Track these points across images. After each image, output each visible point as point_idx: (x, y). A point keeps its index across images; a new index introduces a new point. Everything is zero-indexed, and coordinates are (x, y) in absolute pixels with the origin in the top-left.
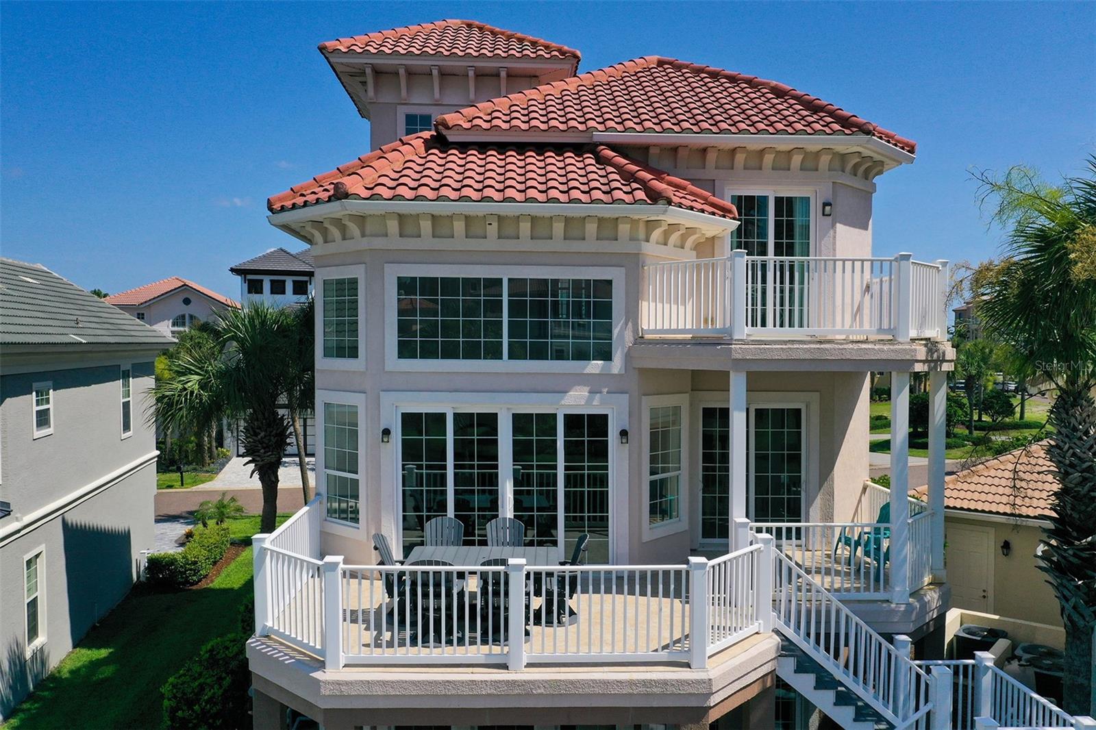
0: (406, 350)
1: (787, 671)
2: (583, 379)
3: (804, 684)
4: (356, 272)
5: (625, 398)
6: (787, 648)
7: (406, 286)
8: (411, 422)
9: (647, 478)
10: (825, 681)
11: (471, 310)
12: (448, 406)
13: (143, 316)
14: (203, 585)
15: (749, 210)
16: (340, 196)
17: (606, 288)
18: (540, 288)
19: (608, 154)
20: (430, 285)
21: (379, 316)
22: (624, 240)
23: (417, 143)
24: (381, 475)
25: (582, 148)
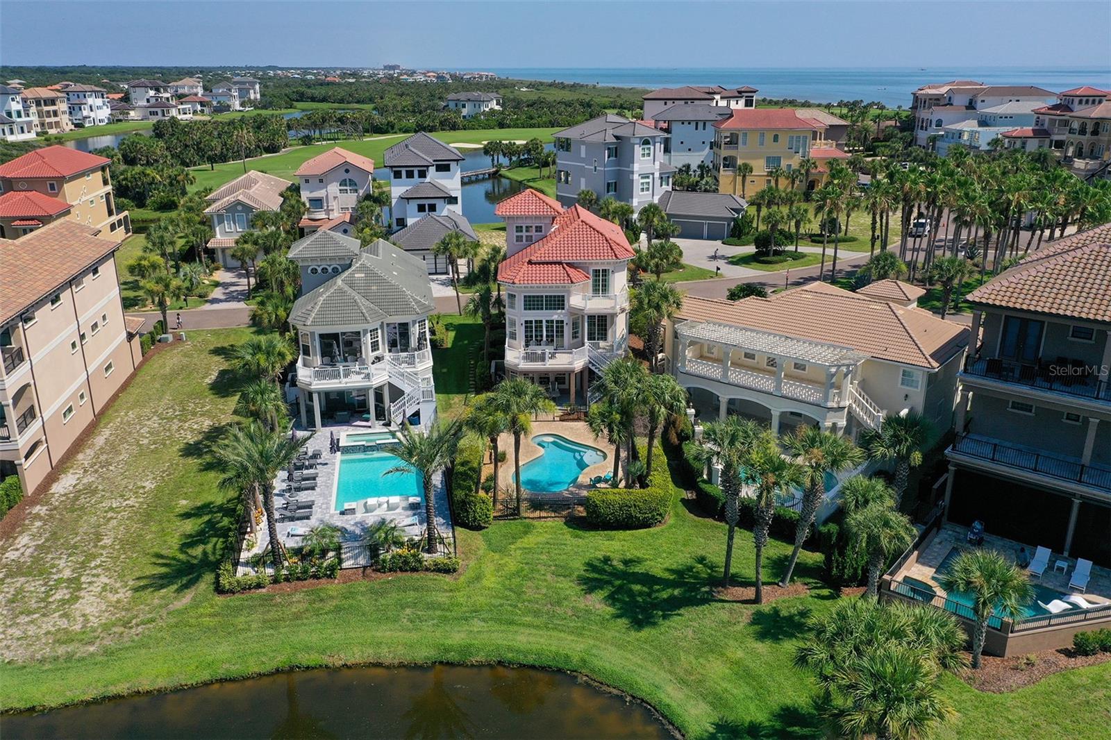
0: (525, 309)
1: (590, 366)
2: (559, 313)
3: (593, 368)
4: (516, 294)
5: (567, 317)
6: (590, 362)
7: (525, 297)
8: (526, 322)
9: (571, 331)
10: (596, 366)
11: (538, 301)
12: (533, 319)
13: (322, 180)
14: (445, 346)
15: (597, 271)
16: (513, 283)
17: (563, 296)
18: (551, 296)
19: (565, 266)
20: (530, 297)
21: (520, 302)
22: (567, 289)
23: (526, 264)
24: (521, 332)
25: (560, 263)
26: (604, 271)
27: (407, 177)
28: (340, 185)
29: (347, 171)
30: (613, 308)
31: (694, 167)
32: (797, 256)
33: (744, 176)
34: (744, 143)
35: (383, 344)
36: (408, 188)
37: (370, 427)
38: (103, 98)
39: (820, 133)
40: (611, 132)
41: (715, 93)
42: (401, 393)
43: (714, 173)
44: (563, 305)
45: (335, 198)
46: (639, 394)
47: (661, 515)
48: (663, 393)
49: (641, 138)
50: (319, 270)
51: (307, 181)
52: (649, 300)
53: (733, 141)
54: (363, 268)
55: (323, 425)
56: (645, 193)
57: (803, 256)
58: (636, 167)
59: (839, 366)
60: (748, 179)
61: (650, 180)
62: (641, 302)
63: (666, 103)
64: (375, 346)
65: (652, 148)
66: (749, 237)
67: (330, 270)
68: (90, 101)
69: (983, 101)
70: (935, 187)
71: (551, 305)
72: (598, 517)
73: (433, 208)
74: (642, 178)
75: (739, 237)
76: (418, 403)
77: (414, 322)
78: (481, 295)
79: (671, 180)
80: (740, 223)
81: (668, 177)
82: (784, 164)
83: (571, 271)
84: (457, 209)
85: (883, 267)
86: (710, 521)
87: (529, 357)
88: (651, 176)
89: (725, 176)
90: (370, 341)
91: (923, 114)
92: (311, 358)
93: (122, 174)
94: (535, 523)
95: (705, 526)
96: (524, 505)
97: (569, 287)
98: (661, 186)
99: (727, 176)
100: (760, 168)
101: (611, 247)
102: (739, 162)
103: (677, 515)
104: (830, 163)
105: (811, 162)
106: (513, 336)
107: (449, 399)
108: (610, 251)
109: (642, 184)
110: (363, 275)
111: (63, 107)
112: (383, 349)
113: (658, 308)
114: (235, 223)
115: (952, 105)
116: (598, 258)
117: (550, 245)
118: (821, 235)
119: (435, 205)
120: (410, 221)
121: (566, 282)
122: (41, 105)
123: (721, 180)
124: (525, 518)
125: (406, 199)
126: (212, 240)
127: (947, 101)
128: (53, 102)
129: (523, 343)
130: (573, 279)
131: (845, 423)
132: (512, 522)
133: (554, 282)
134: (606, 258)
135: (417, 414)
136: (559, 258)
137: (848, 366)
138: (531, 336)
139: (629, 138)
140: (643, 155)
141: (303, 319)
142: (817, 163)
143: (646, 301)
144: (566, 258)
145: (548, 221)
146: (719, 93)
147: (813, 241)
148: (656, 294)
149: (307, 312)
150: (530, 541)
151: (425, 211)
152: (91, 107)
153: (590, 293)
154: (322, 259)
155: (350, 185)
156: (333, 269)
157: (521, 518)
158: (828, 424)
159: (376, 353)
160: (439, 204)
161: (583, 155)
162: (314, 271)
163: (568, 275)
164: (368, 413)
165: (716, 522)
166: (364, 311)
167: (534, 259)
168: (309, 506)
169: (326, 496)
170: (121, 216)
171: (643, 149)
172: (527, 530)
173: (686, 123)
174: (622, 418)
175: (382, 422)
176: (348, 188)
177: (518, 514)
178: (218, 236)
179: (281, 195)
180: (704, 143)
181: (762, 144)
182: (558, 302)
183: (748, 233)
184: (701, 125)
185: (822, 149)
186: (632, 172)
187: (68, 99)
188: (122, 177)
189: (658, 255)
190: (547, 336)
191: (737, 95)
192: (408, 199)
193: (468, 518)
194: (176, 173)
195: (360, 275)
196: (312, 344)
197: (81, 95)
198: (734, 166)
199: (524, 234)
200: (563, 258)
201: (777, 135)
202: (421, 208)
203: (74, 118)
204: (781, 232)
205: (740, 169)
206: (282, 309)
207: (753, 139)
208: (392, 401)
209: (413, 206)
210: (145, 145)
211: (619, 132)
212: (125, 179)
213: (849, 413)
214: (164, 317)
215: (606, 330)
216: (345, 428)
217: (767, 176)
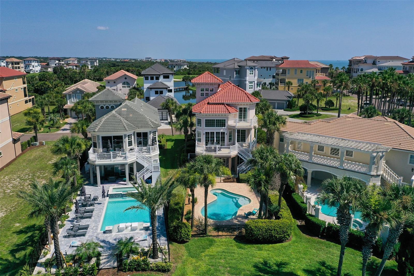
0: (206, 126)
1: (239, 155)
2: (222, 129)
3: (240, 156)
4: (201, 119)
5: (226, 131)
6: (239, 153)
7: (206, 120)
8: (206, 133)
9: (228, 138)
10: (242, 156)
11: (212, 122)
12: (210, 131)
13: (115, 82)
14: (165, 148)
15: (241, 109)
16: (200, 113)
17: (225, 120)
18: (219, 120)
19: (226, 105)
20: (208, 120)
21: (203, 123)
22: (227, 116)
23: (206, 104)
24: (203, 138)
25: (223, 104)
26: (245, 108)
27: (151, 80)
28: (123, 84)
29: (126, 78)
30: (250, 126)
31: (267, 83)
32: (318, 115)
33: (289, 87)
34: (289, 73)
35: (135, 143)
36: (151, 84)
37: (126, 184)
38: (38, 63)
39: (319, 70)
40: (237, 64)
41: (273, 58)
42: (143, 167)
43: (277, 86)
44: (225, 124)
45: (120, 90)
46: (276, 164)
47: (288, 235)
48: (291, 163)
49: (249, 66)
50: (105, 107)
51: (109, 82)
52: (269, 121)
53: (284, 72)
54: (126, 106)
55: (102, 183)
56: (251, 89)
57: (321, 115)
58: (248, 78)
59: (378, 152)
60: (290, 88)
61: (253, 84)
62: (265, 122)
63: (254, 62)
64: (130, 144)
65: (254, 71)
66: (295, 108)
67: (110, 107)
68: (33, 64)
69: (379, 62)
70: (387, 80)
71: (218, 124)
72: (252, 236)
73: (161, 93)
74: (250, 83)
75: (291, 108)
76: (151, 172)
77: (150, 132)
78: (184, 121)
79: (261, 85)
80: (291, 102)
81: (260, 84)
82: (305, 81)
83: (228, 108)
84: (172, 95)
85: (370, 113)
86: (316, 239)
87: (208, 150)
88: (253, 83)
89: (281, 87)
90: (128, 141)
91: (355, 67)
92: (97, 149)
93: (36, 84)
94: (216, 239)
95: (314, 242)
96: (210, 228)
97: (228, 115)
98: (257, 87)
99: (282, 87)
100: (295, 83)
101: (248, 97)
102: (287, 80)
103: (296, 235)
104: (324, 81)
105: (316, 81)
106: (200, 140)
107: (167, 171)
108: (247, 98)
109: (250, 86)
110: (126, 109)
111: (22, 65)
112: (134, 146)
113: (274, 124)
114: (76, 98)
115: (366, 63)
116: (242, 102)
117: (218, 96)
118: (326, 107)
119: (162, 91)
120: (152, 98)
121: (226, 112)
122: (13, 65)
123: (279, 88)
124: (210, 236)
125: (150, 88)
126: (66, 105)
127: (364, 62)
128: (18, 63)
129: (204, 143)
130: (230, 111)
131: (380, 183)
132: (202, 238)
133: (220, 112)
134: (246, 102)
135: (150, 178)
136: (222, 102)
137: (383, 152)
138: (209, 140)
139: (244, 66)
140: (250, 74)
141: (94, 129)
142: (318, 81)
143: (268, 121)
144: (226, 102)
145: (216, 86)
146: (274, 58)
147: (322, 110)
148: (273, 118)
149: (96, 125)
150: (213, 250)
151: (158, 94)
152: (33, 66)
153: (238, 119)
154: (106, 101)
155: (127, 84)
156: (112, 107)
157: (207, 236)
158: (371, 184)
159: (131, 147)
160: (164, 91)
161: (225, 74)
162: (102, 108)
163: (227, 109)
164: (125, 177)
165: (321, 240)
166: (125, 125)
167: (210, 102)
168: (86, 228)
169: (96, 222)
170: (31, 98)
171: (250, 71)
172: (211, 243)
173: (263, 68)
174: (266, 178)
175: (132, 182)
176: (126, 86)
177: (205, 233)
178: (69, 104)
179: (97, 88)
180: (270, 76)
181: (296, 73)
182: (222, 123)
183: (294, 107)
184: (269, 69)
185: (320, 76)
186: (246, 81)
187: (25, 63)
188: (36, 85)
189: (263, 108)
190: (216, 140)
191: (281, 59)
192: (151, 88)
193: (177, 237)
194: (57, 83)
195: (124, 109)
196: (98, 141)
197: (30, 61)
198: (285, 83)
199: (205, 92)
200: (224, 102)
201: (302, 70)
202: (157, 93)
203: (27, 70)
204: (311, 104)
205: (287, 83)
206: (85, 126)
207: (292, 72)
208: (138, 171)
209: (153, 92)
210: (49, 76)
211: (240, 64)
212: (37, 86)
213: (382, 178)
214: (36, 134)
215: (245, 138)
216: (113, 185)
217: (298, 86)
